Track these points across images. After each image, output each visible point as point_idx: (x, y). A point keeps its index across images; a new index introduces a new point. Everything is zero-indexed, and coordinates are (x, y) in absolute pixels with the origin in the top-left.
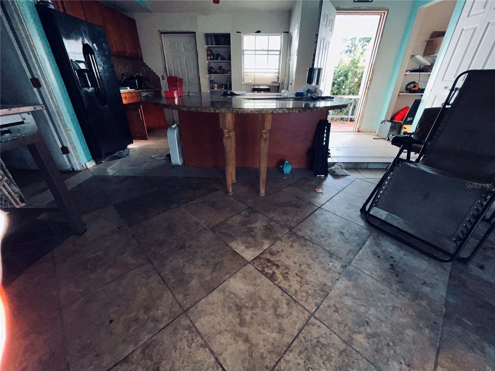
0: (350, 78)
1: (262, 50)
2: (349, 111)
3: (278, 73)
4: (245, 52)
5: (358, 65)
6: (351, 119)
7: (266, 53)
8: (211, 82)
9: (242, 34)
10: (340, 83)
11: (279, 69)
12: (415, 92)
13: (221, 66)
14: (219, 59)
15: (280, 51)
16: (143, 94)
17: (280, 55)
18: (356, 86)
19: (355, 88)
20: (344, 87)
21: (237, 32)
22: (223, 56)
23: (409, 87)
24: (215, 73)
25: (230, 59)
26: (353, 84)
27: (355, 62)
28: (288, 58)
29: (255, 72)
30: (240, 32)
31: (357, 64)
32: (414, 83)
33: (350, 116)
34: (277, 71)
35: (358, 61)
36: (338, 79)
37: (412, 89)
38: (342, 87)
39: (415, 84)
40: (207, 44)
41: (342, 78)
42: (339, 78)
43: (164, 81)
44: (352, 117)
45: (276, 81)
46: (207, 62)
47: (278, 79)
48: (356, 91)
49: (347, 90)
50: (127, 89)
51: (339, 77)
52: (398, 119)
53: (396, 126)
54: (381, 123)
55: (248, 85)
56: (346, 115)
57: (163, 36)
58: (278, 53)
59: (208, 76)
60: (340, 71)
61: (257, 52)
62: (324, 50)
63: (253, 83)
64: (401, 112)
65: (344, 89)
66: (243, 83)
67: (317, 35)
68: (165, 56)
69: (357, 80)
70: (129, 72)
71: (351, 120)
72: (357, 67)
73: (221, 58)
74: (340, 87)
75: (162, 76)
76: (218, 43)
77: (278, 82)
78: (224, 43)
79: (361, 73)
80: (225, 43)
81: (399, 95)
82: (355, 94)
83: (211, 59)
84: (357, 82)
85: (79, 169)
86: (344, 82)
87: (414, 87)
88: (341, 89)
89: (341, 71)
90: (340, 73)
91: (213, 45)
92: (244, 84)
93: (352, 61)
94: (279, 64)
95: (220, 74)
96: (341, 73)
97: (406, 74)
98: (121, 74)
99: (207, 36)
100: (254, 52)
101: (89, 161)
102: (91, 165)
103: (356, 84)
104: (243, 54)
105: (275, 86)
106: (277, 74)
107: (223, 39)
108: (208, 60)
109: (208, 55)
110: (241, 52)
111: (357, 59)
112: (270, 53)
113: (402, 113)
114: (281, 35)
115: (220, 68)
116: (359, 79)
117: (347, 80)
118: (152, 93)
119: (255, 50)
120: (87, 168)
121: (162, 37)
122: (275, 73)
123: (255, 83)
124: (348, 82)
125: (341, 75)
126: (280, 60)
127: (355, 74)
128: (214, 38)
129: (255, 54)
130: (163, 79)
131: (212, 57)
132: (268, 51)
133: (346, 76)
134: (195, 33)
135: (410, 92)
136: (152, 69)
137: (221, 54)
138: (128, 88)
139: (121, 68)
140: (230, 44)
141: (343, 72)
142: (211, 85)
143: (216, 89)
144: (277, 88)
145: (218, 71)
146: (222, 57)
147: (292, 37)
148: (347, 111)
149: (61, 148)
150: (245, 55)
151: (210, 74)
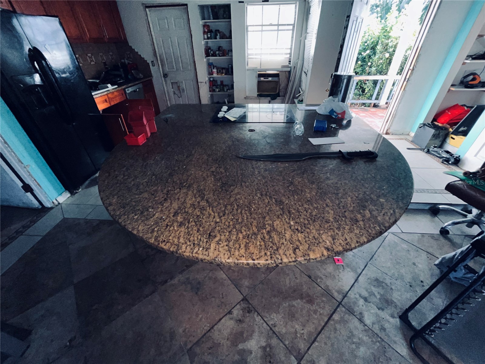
0: (379, 52)
1: (271, 25)
2: (373, 94)
3: (290, 54)
4: (250, 29)
5: (390, 34)
6: (374, 104)
7: (276, 28)
8: (210, 65)
9: (246, 4)
10: (365, 58)
11: (291, 49)
12: (472, 87)
13: (220, 47)
14: (218, 37)
15: (294, 25)
16: (128, 90)
17: (293, 29)
18: (385, 64)
19: (384, 66)
20: (369, 64)
21: (240, 2)
22: (223, 33)
23: (465, 80)
24: (214, 55)
25: (230, 37)
26: (381, 61)
27: (386, 30)
28: (303, 36)
29: (261, 54)
30: (243, 2)
31: (389, 32)
32: (474, 74)
33: (373, 101)
34: (289, 51)
35: (391, 28)
36: (363, 53)
37: (470, 83)
38: (367, 64)
39: (476, 76)
40: (203, 18)
41: (368, 52)
42: (365, 52)
43: (155, 67)
44: (376, 102)
45: (287, 64)
46: (203, 43)
47: (290, 62)
48: (384, 70)
49: (373, 69)
50: (108, 87)
51: (365, 50)
52: (443, 121)
53: (441, 134)
54: (420, 128)
55: (253, 70)
56: (369, 99)
57: (149, 11)
58: (291, 27)
59: (205, 60)
60: (366, 42)
61: (265, 28)
62: (355, 34)
63: (259, 68)
64: (448, 111)
65: (370, 67)
66: (247, 68)
67: (349, 17)
68: (154, 37)
69: (387, 55)
70: (112, 59)
71: (375, 106)
72: (389, 38)
73: (220, 36)
74: (365, 64)
75: (152, 62)
76: (216, 17)
77: (290, 66)
78: (223, 16)
79: (393, 46)
80: (225, 16)
81: (449, 90)
82: (382, 73)
83: (208, 38)
84: (387, 59)
85: (50, 206)
86: (370, 56)
87: (474, 79)
88: (365, 67)
89: (368, 42)
90: (366, 44)
91: (210, 19)
92: (248, 70)
93: (383, 29)
94: (292, 43)
95: (219, 56)
96: (368, 45)
97: (466, 63)
98: (104, 63)
99: (202, 8)
100: (261, 27)
101: (61, 194)
102: (64, 198)
103: (386, 61)
104: (247, 31)
105: (285, 71)
106: (288, 56)
107: (221, 12)
108: (204, 39)
109: (204, 33)
110: (244, 29)
111: (390, 26)
112: (280, 28)
113: (449, 113)
114: (296, 3)
115: (219, 48)
116: (390, 54)
117: (375, 54)
118: (141, 86)
119: (262, 25)
120: (59, 203)
121: (148, 13)
122: (286, 54)
123: (262, 68)
124: (375, 58)
125: (367, 47)
126: (292, 38)
127: (386, 48)
128: (211, 10)
129: (262, 31)
130: (153, 66)
131: (209, 36)
132: (278, 25)
133: (373, 49)
134: (186, 5)
135: (467, 87)
136: (139, 53)
137: (220, 30)
138: (109, 85)
139: (101, 56)
140: (230, 18)
141: (371, 44)
142: (210, 69)
143: (215, 75)
144: (287, 73)
145: (217, 52)
146: (221, 33)
147: (310, 7)
148: (370, 94)
149: (22, 187)
150: (249, 32)
151: (207, 56)
